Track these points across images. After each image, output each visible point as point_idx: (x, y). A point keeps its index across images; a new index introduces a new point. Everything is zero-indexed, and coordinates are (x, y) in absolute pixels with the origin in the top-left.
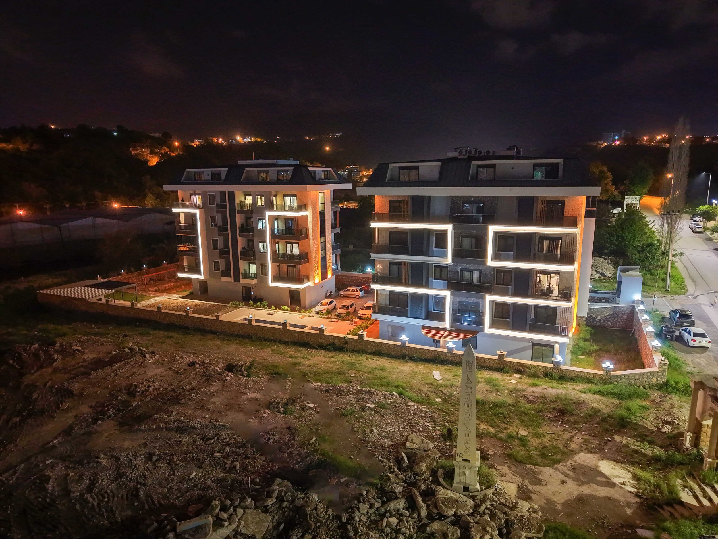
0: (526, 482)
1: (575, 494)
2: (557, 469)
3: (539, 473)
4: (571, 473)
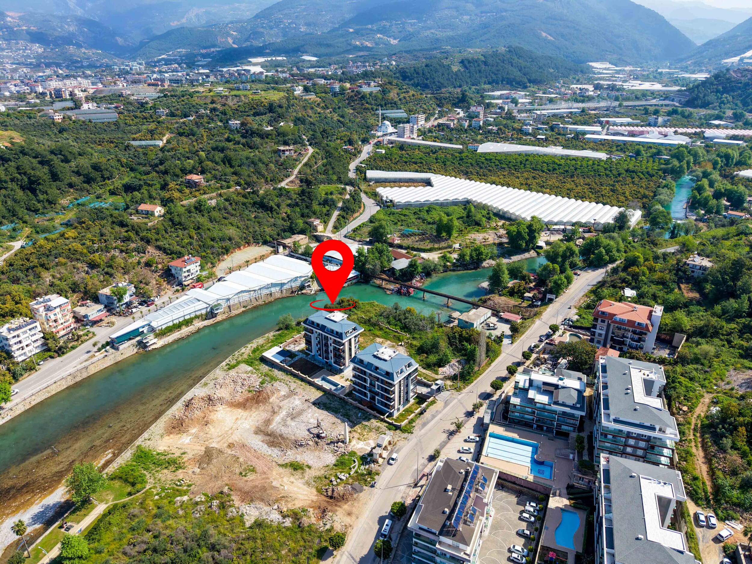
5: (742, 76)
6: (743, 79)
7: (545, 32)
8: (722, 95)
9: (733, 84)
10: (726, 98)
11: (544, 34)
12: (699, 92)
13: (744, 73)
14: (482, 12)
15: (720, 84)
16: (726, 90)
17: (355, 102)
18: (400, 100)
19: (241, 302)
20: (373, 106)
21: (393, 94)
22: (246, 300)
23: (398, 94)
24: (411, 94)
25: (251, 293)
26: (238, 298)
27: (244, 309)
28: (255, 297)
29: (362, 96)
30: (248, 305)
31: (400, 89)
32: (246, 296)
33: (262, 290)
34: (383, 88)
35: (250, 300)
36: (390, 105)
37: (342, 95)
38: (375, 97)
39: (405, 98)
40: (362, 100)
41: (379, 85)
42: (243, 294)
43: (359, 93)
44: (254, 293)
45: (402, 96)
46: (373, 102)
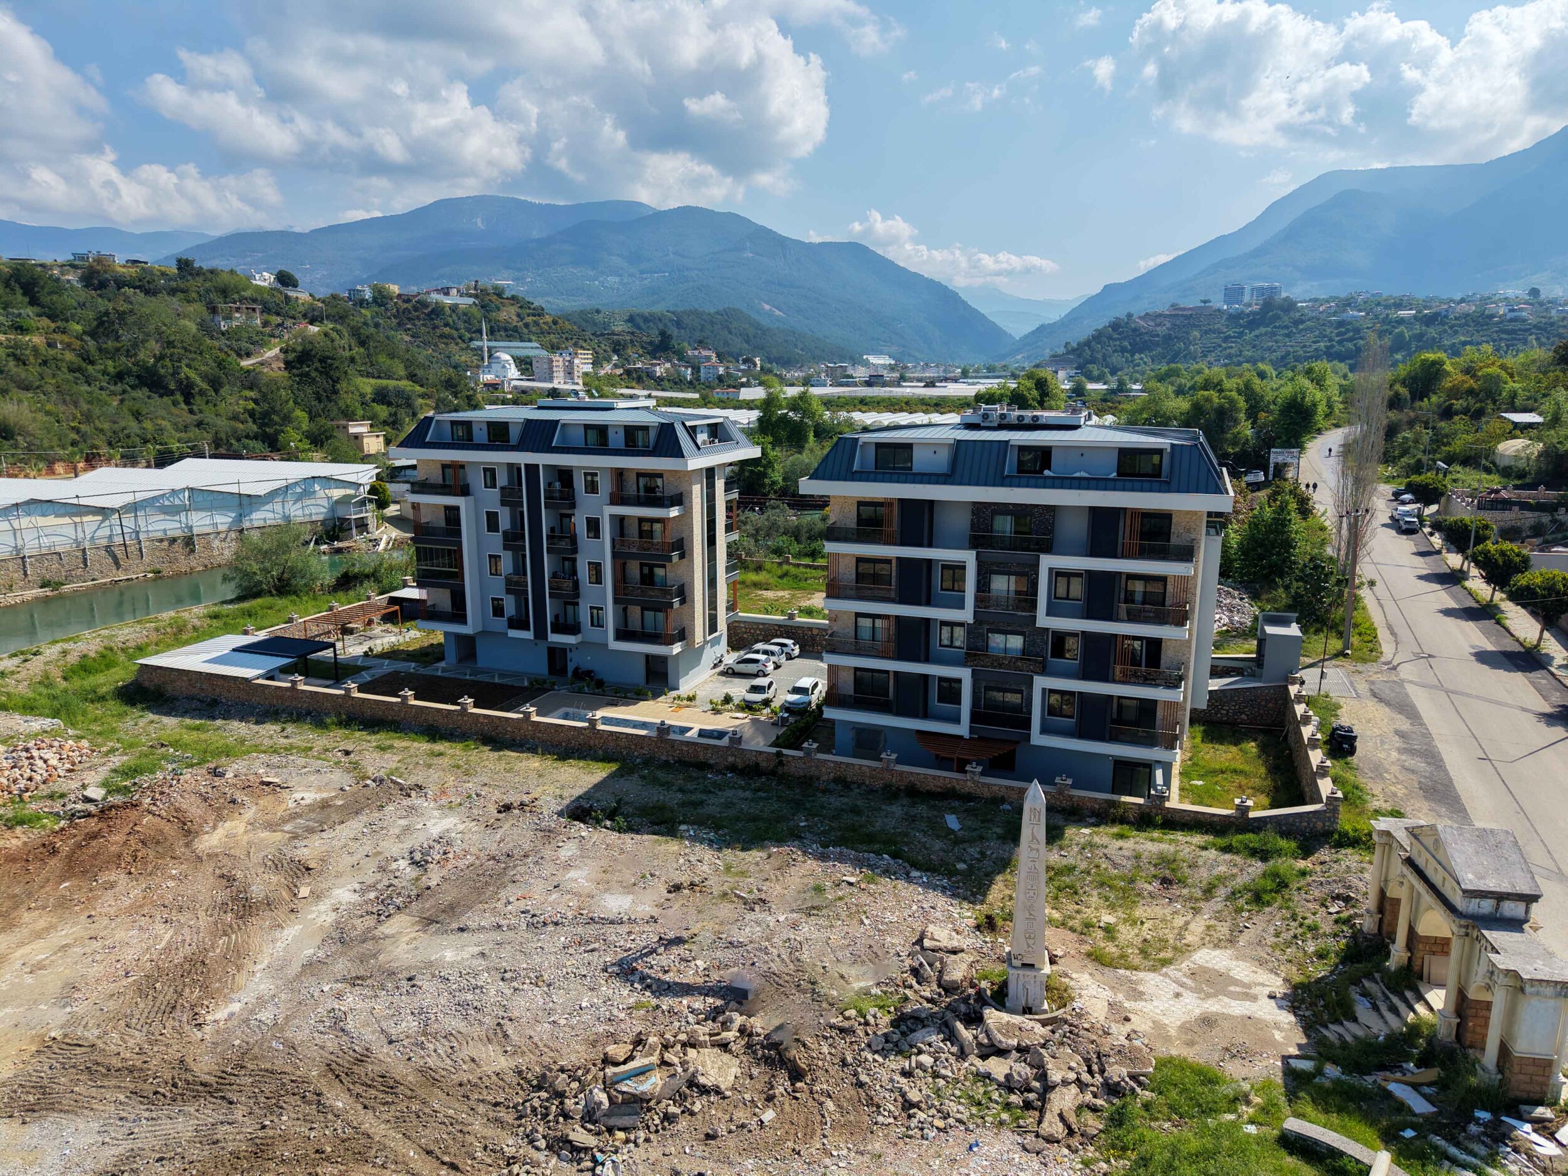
0: (1120, 997)
1: (1198, 1012)
2: (1166, 975)
3: (1140, 981)
4: (1189, 982)
5: (1157, 325)
6: (1158, 329)
7: (767, 303)
8: (1132, 356)
9: (1147, 338)
10: (1141, 359)
11: (767, 307)
12: (1093, 351)
13: (1158, 321)
14: (642, 272)
15: (1124, 339)
16: (1136, 349)
17: (416, 322)
18: (527, 325)
19: (29, 557)
20: (463, 331)
21: (508, 314)
22: (58, 549)
23: (518, 315)
24: (548, 319)
25: (85, 519)
26: (15, 534)
27: (48, 592)
28: (104, 542)
29: (433, 311)
30: (69, 579)
31: (521, 307)
32: (59, 531)
33: (142, 513)
34: (482, 300)
35: (79, 554)
36: (502, 333)
37: (380, 306)
38: (465, 314)
39: (536, 323)
40: (432, 319)
41: (470, 296)
42: (41, 521)
43: (424, 304)
44: (102, 521)
45: (530, 319)
46: (461, 325)
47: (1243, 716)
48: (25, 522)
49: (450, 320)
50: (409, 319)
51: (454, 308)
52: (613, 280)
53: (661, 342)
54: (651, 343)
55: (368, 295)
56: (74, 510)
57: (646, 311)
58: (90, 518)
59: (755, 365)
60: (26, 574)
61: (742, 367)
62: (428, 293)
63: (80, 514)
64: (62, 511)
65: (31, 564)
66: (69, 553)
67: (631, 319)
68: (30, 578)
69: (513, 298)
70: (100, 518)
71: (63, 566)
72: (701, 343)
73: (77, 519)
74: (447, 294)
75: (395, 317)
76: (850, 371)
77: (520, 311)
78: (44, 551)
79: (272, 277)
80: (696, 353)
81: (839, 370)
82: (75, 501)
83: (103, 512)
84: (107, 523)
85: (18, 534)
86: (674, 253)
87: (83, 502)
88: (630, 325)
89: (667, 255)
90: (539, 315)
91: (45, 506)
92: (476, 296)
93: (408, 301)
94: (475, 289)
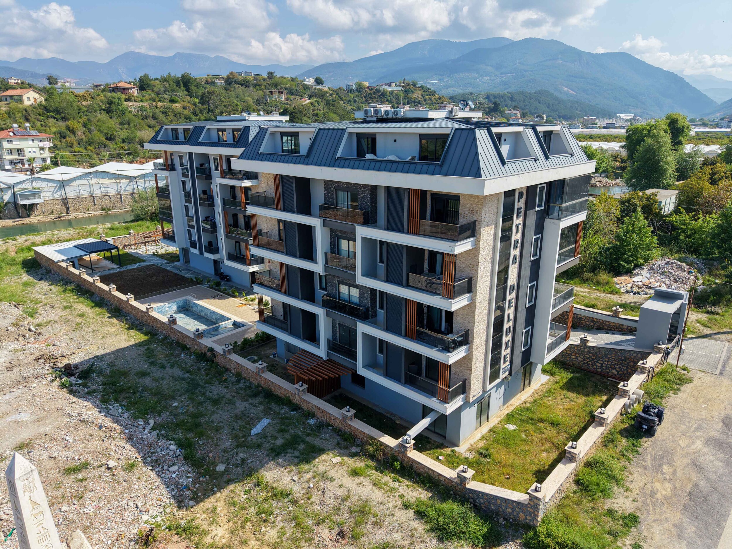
7: (566, 87)
11: (566, 89)
14: (502, 74)
17: (374, 99)
18: (425, 100)
19: (96, 197)
20: (394, 104)
21: (417, 95)
22: (109, 194)
23: (422, 95)
24: (437, 97)
25: (122, 181)
26: (90, 186)
27: (103, 213)
28: (131, 192)
29: (382, 95)
30: (114, 208)
31: (424, 91)
32: (109, 186)
33: (148, 179)
34: (406, 88)
35: (119, 197)
36: (413, 104)
37: (359, 92)
38: (397, 95)
39: (430, 99)
40: (381, 98)
41: (400, 86)
42: (101, 181)
43: (378, 91)
44: (129, 182)
45: (427, 97)
46: (394, 100)
47: (614, 371)
48: (94, 181)
49: (389, 98)
50: (371, 98)
51: (392, 93)
52: (486, 78)
53: (494, 107)
54: (489, 108)
55: (354, 87)
56: (117, 176)
57: (495, 93)
58: (124, 180)
59: (543, 119)
60: (95, 204)
61: (536, 120)
62: (382, 85)
63: (119, 179)
64: (112, 177)
65: (97, 200)
66: (114, 196)
67: (488, 97)
68: (97, 206)
69: (421, 87)
70: (128, 181)
71: (111, 202)
72: (515, 108)
73: (118, 181)
74: (390, 86)
75: (365, 97)
76: (596, 121)
77: (423, 93)
78: (103, 194)
79: (313, 80)
80: (510, 112)
81: (590, 120)
82: (116, 172)
83: (130, 178)
84: (131, 183)
85: (91, 186)
86: (520, 63)
87: (120, 173)
88: (486, 100)
89: (516, 64)
90: (432, 95)
91: (104, 174)
92: (403, 86)
93: (371, 90)
94: (404, 83)
